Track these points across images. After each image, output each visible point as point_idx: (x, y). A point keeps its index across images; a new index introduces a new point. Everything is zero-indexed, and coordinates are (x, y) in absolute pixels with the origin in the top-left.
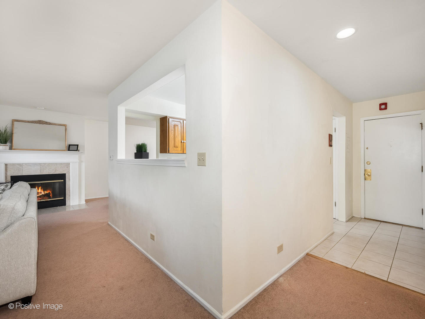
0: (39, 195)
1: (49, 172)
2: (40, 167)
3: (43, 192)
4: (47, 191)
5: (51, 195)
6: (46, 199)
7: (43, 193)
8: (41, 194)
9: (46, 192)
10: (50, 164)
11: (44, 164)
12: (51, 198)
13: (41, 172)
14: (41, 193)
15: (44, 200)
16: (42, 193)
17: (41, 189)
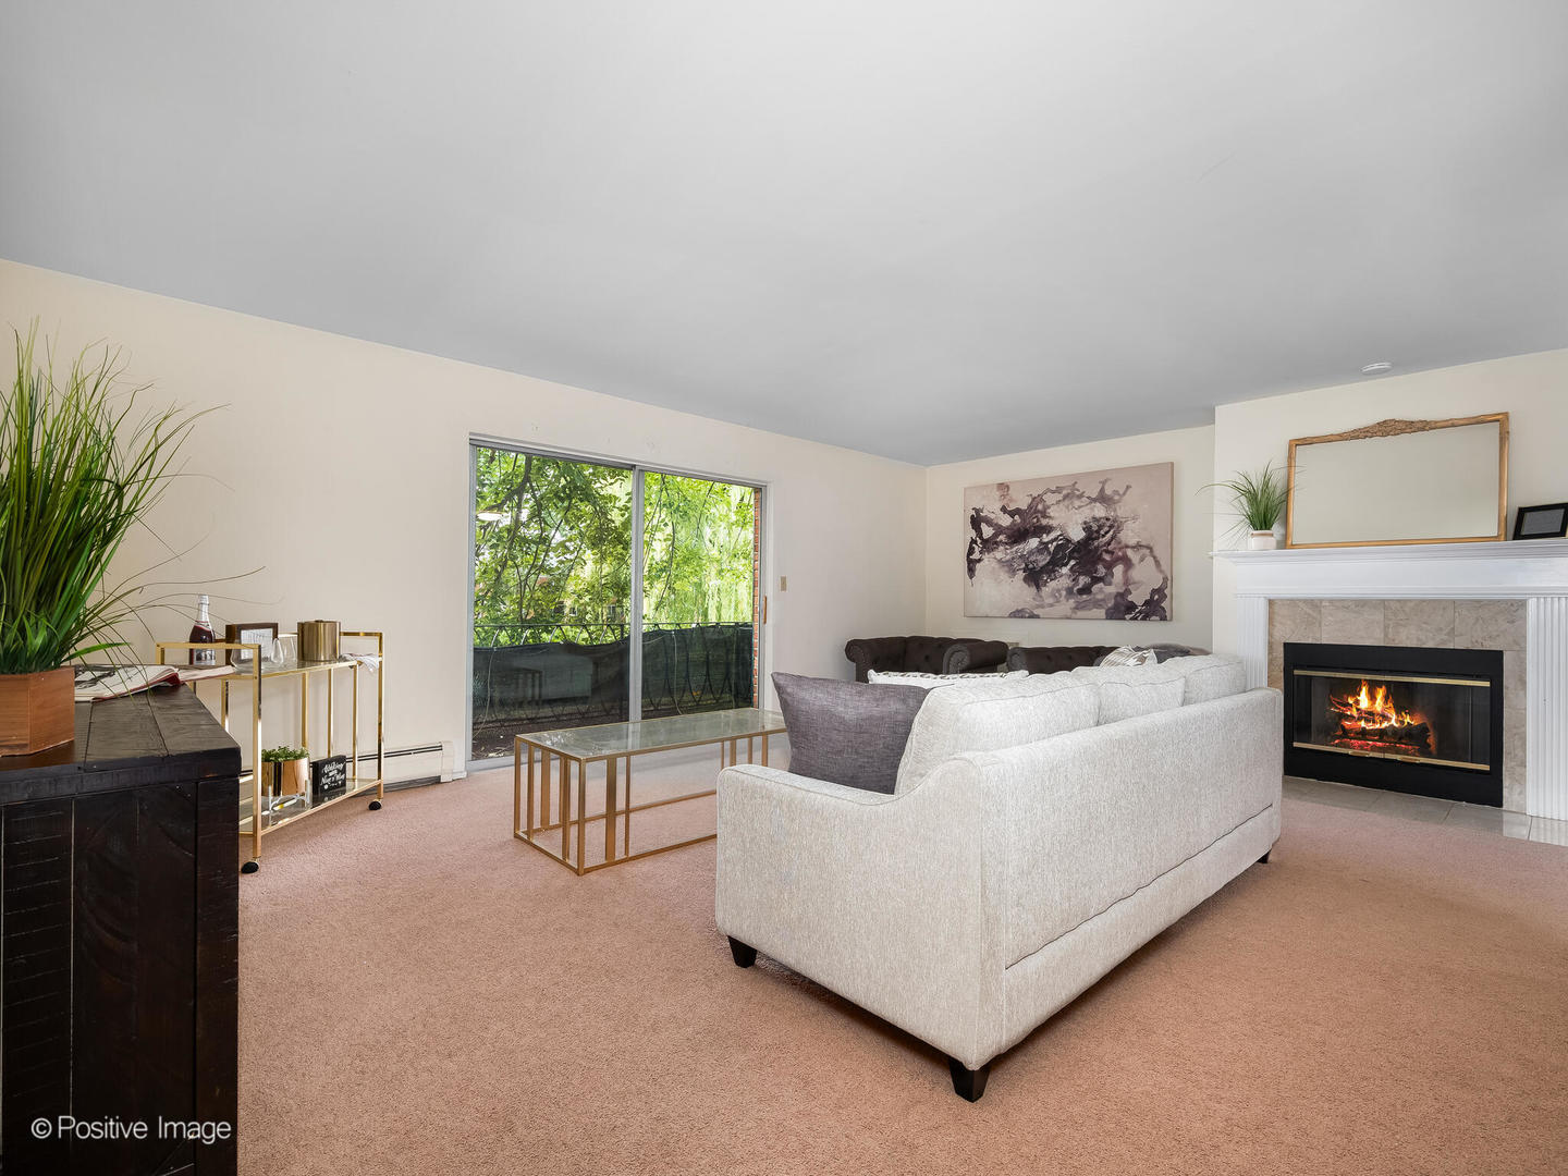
0: (1378, 726)
1: (1418, 639)
2: (1382, 616)
3: (1394, 717)
4: (1411, 714)
5: (1431, 740)
6: (1406, 753)
7: (1393, 722)
8: (1385, 725)
9: (1408, 720)
10: (1424, 601)
11: (1399, 601)
12: (1429, 755)
13: (1386, 635)
14: (1385, 718)
15: (1399, 757)
16: (1388, 719)
17: (1386, 699)
